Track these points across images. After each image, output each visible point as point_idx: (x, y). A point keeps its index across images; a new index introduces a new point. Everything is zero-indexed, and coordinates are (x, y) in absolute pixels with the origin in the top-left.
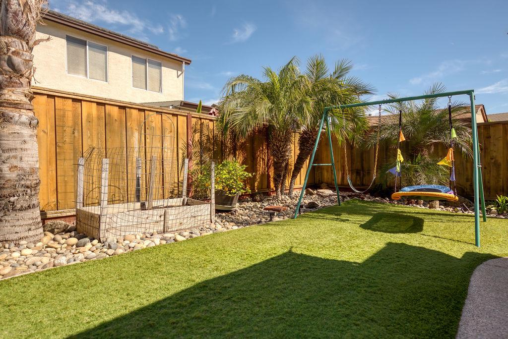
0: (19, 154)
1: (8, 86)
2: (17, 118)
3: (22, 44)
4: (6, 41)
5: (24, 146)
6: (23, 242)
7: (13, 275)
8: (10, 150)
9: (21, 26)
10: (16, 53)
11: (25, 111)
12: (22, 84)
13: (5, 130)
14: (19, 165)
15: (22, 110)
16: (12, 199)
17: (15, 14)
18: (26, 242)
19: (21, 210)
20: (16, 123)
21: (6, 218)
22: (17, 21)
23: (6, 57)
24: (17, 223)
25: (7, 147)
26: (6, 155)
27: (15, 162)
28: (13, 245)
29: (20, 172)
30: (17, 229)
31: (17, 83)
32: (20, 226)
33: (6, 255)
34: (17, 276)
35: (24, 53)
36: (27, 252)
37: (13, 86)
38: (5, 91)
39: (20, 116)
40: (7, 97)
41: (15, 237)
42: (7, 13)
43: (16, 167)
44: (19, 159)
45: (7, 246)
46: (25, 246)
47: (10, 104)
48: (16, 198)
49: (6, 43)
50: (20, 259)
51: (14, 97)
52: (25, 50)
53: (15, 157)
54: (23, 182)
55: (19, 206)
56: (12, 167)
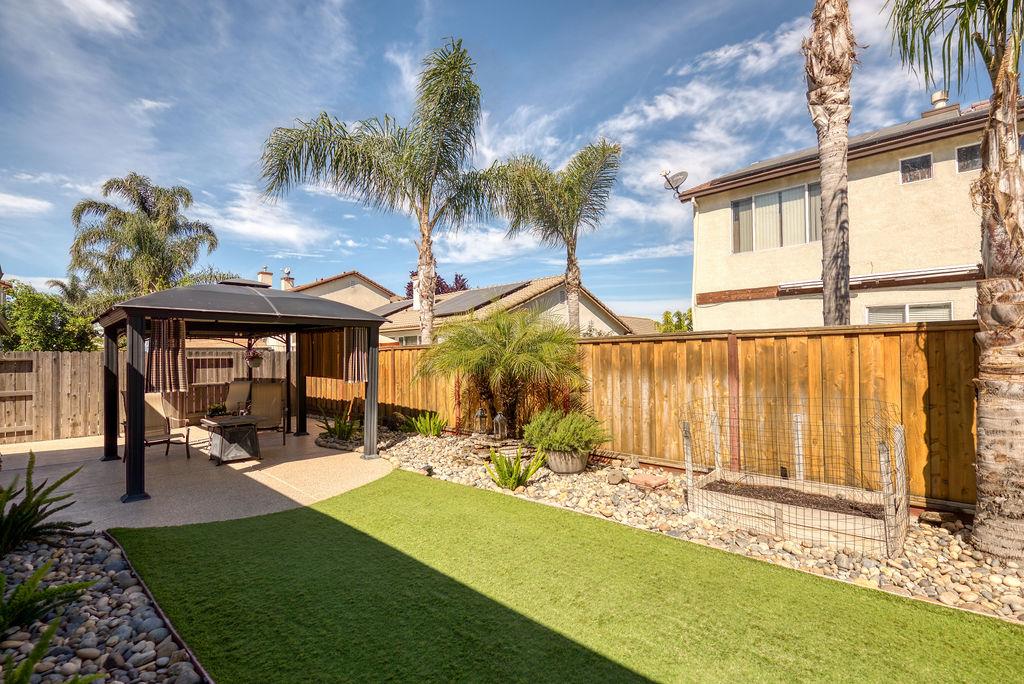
0: (1008, 438)
1: (994, 346)
2: (1005, 389)
3: (1012, 283)
4: (989, 286)
5: (1016, 428)
6: (1011, 563)
7: (971, 609)
8: (995, 432)
9: (1009, 261)
10: (1004, 299)
11: (1018, 377)
12: (1013, 338)
13: (990, 404)
14: (1009, 453)
15: (1013, 377)
16: (998, 499)
17: (1001, 246)
18: (1017, 566)
19: (1011, 516)
20: (1004, 395)
21: (990, 522)
22: (1003, 255)
23: (990, 308)
24: (1005, 534)
25: (991, 428)
26: (991, 438)
27: (1003, 450)
28: (997, 562)
29: (1010, 465)
30: (1005, 542)
31: (1005, 339)
32: (1008, 539)
33: (981, 575)
34: (974, 612)
35: (1016, 294)
36: (1013, 581)
37: (1000, 345)
38: (990, 352)
39: (1010, 385)
40: (992, 359)
41: (1002, 552)
42: (990, 249)
43: (1004, 456)
44: (1008, 446)
45: (989, 561)
46: (1015, 571)
47: (996, 369)
48: (1003, 499)
49: (989, 289)
50: (999, 588)
51: (1001, 359)
52: (1018, 289)
53: (1003, 443)
54: (1013, 479)
55: (1007, 511)
56: (998, 456)
